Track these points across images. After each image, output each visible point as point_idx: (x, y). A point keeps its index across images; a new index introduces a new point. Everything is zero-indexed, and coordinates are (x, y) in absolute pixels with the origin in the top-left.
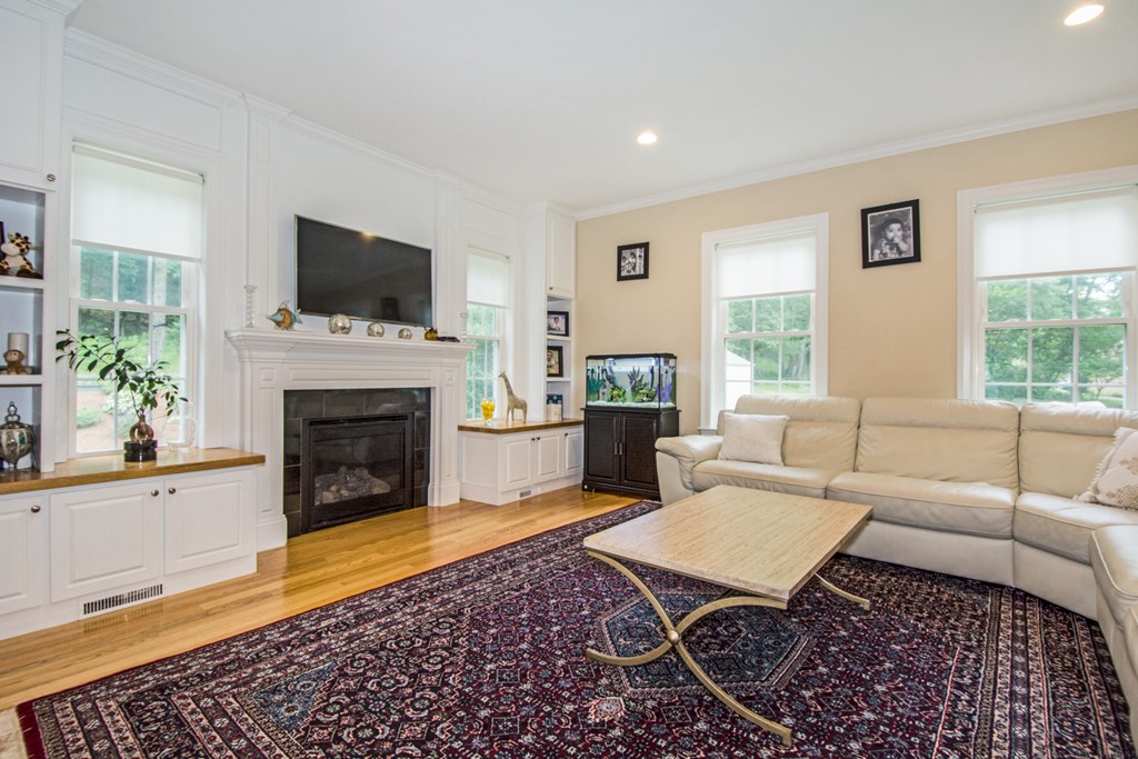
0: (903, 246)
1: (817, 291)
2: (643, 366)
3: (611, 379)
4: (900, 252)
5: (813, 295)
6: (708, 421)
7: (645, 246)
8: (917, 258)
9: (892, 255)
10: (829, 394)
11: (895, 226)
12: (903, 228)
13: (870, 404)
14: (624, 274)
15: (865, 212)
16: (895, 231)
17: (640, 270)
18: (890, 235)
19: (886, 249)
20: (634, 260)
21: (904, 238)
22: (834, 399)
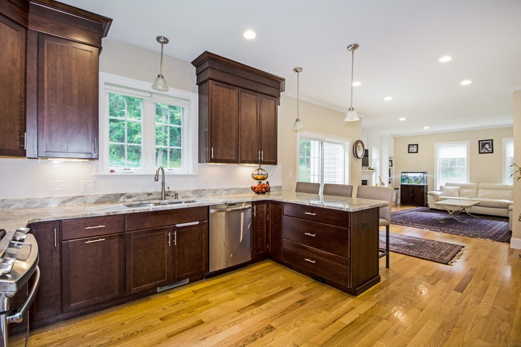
0: (489, 149)
1: (467, 158)
2: (418, 175)
3: (408, 178)
4: (488, 151)
5: (466, 159)
6: (436, 188)
7: (417, 145)
8: (492, 152)
9: (486, 151)
10: (470, 182)
11: (487, 145)
12: (489, 145)
13: (480, 185)
14: (410, 151)
15: (479, 141)
16: (487, 146)
17: (415, 150)
18: (486, 147)
19: (485, 150)
20: (413, 148)
21: (490, 148)
22: (471, 183)
